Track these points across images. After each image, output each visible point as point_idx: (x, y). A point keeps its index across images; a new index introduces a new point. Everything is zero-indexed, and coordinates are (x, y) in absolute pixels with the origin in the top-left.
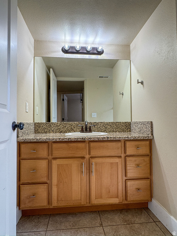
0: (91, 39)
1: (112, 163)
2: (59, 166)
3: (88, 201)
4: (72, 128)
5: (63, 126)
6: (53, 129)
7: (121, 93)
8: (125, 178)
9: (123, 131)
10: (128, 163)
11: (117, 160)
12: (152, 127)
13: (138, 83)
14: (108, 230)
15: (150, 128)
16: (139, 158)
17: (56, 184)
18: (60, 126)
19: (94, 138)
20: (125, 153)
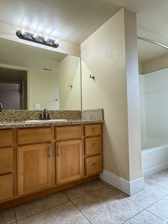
0: (48, 31)
1: (74, 145)
2: (25, 152)
3: (54, 183)
4: (28, 116)
5: (19, 114)
6: (6, 117)
7: (70, 85)
8: (84, 156)
9: (76, 119)
10: (87, 143)
11: (79, 142)
12: (103, 113)
13: (91, 77)
14: (76, 202)
15: (101, 114)
16: (94, 139)
17: (22, 171)
18: (14, 114)
19: (60, 123)
20: (84, 135)
